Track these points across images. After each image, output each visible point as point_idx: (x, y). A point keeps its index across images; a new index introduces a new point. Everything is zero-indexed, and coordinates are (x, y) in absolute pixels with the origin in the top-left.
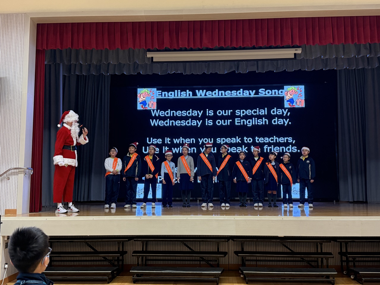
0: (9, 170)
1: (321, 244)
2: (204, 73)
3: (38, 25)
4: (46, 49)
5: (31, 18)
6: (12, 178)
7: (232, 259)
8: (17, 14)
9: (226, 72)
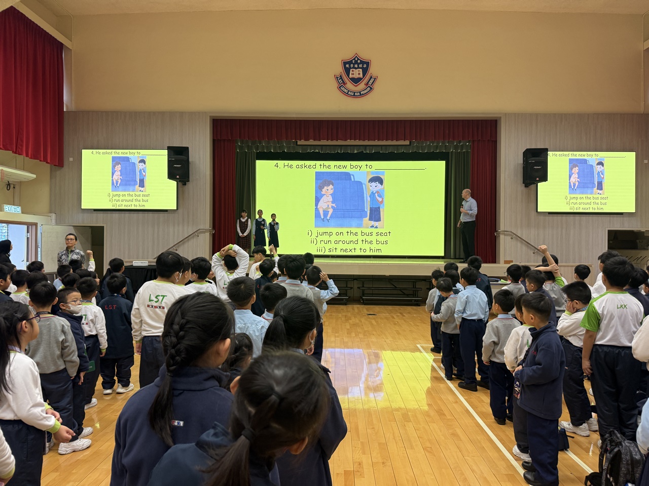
0: (199, 230)
1: (416, 282)
2: (338, 152)
3: (213, 120)
4: (219, 138)
5: (210, 116)
6: (202, 236)
7: (356, 293)
8: (199, 113)
9: (356, 152)
